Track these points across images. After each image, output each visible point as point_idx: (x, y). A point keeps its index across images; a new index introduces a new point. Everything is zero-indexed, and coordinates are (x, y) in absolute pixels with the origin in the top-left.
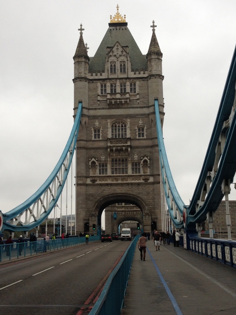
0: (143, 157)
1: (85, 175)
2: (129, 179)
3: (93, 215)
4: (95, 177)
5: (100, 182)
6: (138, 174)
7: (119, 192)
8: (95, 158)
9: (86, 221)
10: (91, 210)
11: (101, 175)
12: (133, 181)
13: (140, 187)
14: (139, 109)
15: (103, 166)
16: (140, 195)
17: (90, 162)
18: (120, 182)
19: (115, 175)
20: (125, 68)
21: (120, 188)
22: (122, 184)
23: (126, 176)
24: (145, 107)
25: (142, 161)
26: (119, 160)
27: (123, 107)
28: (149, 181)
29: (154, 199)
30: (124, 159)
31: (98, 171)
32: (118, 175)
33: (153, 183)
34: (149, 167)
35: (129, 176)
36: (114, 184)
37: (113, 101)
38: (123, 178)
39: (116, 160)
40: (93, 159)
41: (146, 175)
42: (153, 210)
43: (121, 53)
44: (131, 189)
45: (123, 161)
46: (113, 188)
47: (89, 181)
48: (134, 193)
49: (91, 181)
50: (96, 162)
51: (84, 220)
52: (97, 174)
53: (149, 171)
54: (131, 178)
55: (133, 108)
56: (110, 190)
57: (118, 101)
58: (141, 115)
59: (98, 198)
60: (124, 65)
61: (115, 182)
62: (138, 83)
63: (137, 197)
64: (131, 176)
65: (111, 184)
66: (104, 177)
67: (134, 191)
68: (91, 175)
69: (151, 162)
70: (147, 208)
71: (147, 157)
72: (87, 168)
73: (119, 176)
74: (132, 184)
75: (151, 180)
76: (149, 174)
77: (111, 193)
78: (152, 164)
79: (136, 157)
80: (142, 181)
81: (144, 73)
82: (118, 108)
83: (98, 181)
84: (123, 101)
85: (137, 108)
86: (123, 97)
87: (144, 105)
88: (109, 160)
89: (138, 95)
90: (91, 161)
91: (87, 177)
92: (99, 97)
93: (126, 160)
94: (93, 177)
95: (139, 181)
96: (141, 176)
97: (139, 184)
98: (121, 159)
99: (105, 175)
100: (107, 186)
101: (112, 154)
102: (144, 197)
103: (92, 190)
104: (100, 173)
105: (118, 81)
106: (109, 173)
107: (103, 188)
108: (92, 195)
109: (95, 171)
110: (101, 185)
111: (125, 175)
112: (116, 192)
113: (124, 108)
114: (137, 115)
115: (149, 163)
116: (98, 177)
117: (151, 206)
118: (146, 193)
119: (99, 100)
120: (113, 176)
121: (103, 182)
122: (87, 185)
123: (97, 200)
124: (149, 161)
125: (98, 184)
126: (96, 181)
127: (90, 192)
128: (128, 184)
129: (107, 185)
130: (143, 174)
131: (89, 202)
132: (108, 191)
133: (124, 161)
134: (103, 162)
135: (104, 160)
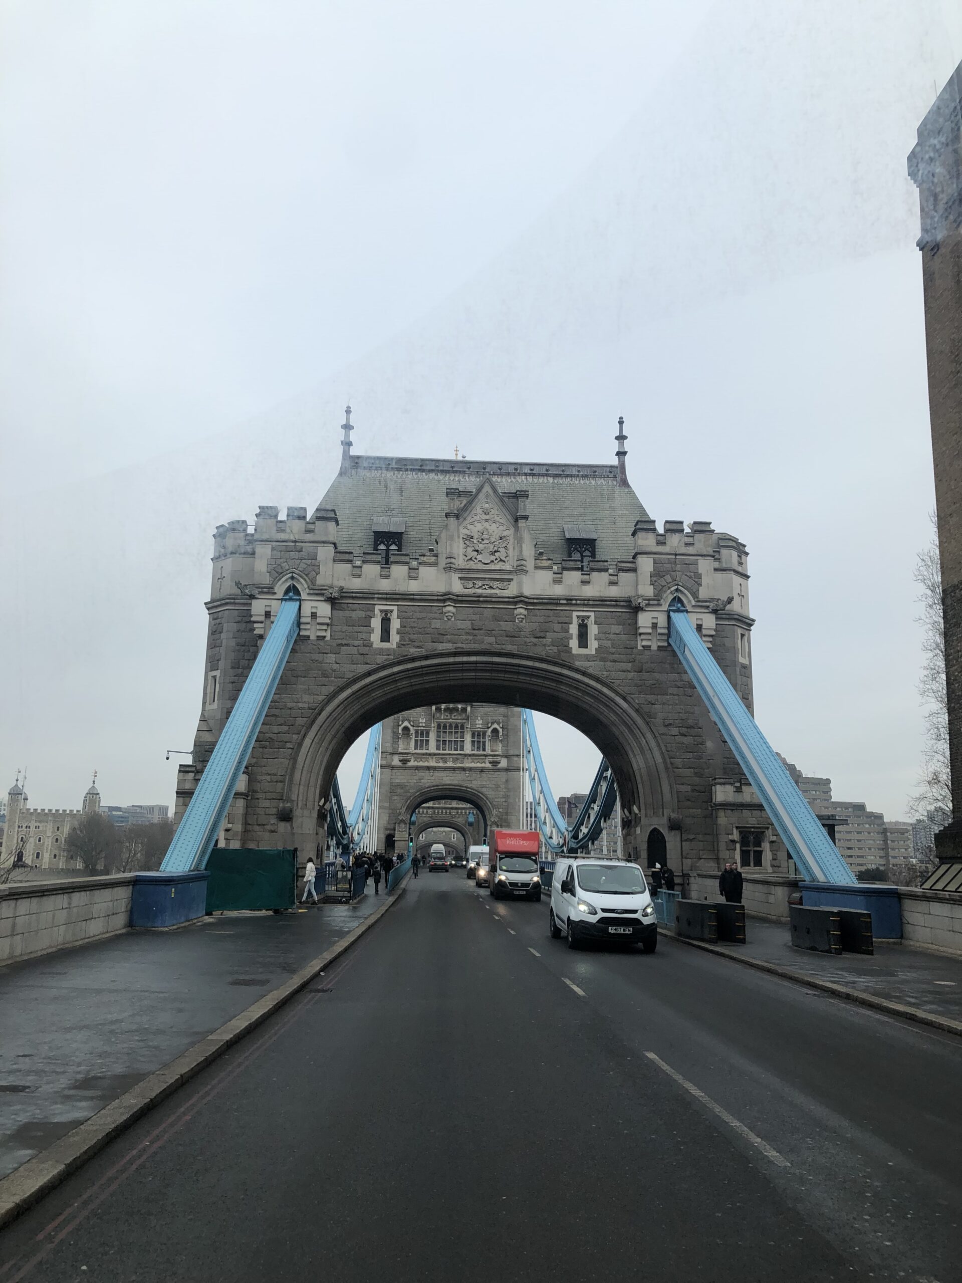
0: (492, 723)
1: (390, 750)
2: (466, 760)
3: (402, 821)
4: (408, 754)
5: (416, 764)
6: (482, 752)
7: (448, 782)
8: (410, 723)
9: (388, 832)
10: (398, 811)
11: (418, 751)
12: (473, 765)
13: (485, 775)
15: (423, 734)
16: (484, 790)
17: (400, 728)
18: (450, 764)
19: (441, 752)
21: (450, 775)
22: (454, 769)
23: (461, 755)
25: (490, 730)
26: (451, 726)
28: (500, 766)
29: (507, 797)
30: (459, 725)
31: (413, 743)
32: (447, 752)
33: (507, 770)
34: (501, 741)
35: (465, 755)
36: (440, 768)
38: (456, 757)
39: (445, 727)
40: (406, 723)
41: (495, 755)
42: (504, 817)
44: (469, 779)
45: (456, 727)
46: (437, 774)
47: (396, 761)
48: (474, 786)
49: (400, 761)
50: (411, 728)
51: (386, 829)
52: (412, 750)
53: (500, 748)
54: (469, 758)
56: (433, 778)
59: (411, 791)
61: (441, 765)
63: (479, 792)
64: (470, 755)
65: (435, 769)
66: (424, 754)
67: (474, 783)
68: (400, 751)
69: (505, 732)
70: (494, 812)
71: (499, 724)
72: (396, 737)
73: (450, 754)
74: (471, 769)
75: (504, 763)
76: (500, 753)
77: (435, 783)
78: (506, 736)
79: (479, 722)
80: (488, 765)
83: (412, 761)
88: (433, 725)
90: (402, 726)
91: (393, 754)
93: (462, 727)
94: (405, 753)
95: (483, 765)
96: (486, 756)
97: (482, 770)
98: (454, 725)
99: (424, 751)
100: (428, 771)
101: (438, 715)
102: (491, 794)
103: (401, 777)
104: (416, 748)
106: (432, 748)
107: (420, 774)
108: (402, 786)
109: (409, 743)
110: (417, 768)
111: (459, 752)
112: (443, 783)
115: (501, 734)
116: (413, 754)
117: (501, 810)
118: (493, 786)
120: (439, 754)
121: (421, 764)
122: (393, 767)
123: (409, 794)
124: (501, 730)
125: (412, 767)
126: (409, 761)
127: (397, 781)
128: (464, 769)
129: (428, 768)
130: (490, 753)
131: (395, 797)
132: (429, 780)
133: (459, 728)
134: (422, 728)
135: (424, 725)
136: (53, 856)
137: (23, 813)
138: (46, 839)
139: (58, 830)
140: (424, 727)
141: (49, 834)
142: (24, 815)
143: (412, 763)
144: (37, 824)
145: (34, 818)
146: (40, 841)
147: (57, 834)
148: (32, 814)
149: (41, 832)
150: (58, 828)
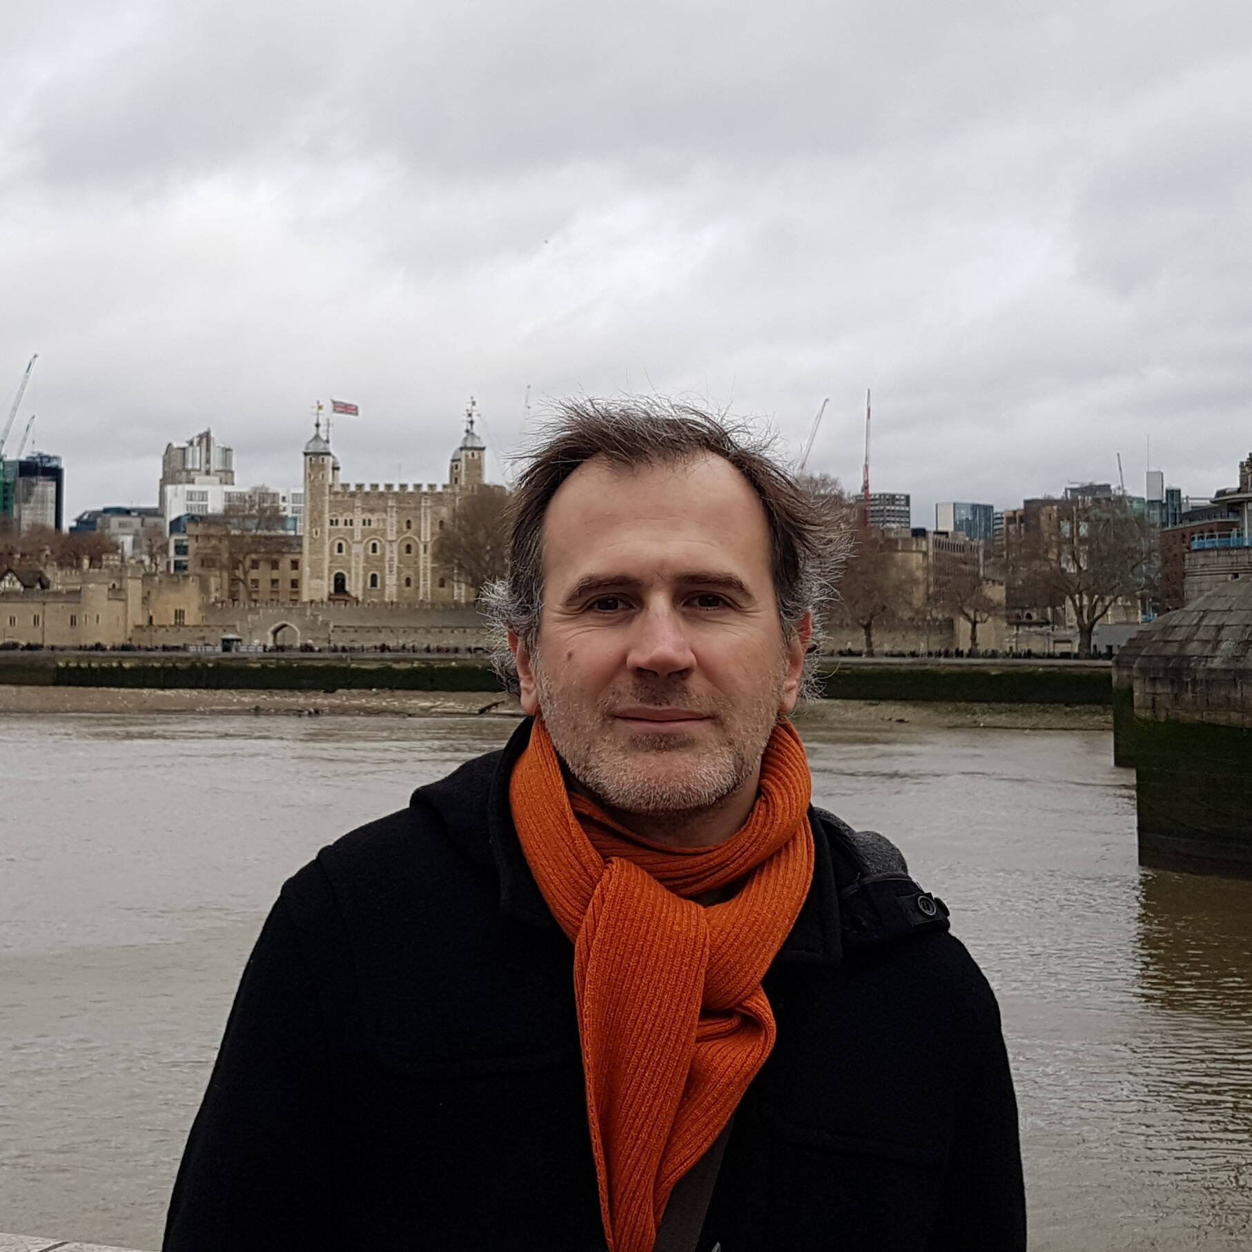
136: (403, 582)
137: (337, 493)
138: (387, 546)
139: (409, 527)
141: (391, 536)
142: (339, 498)
144: (368, 516)
145: (358, 503)
146: (374, 550)
147: (408, 535)
148: (352, 495)
149: (374, 532)
150: (409, 522)
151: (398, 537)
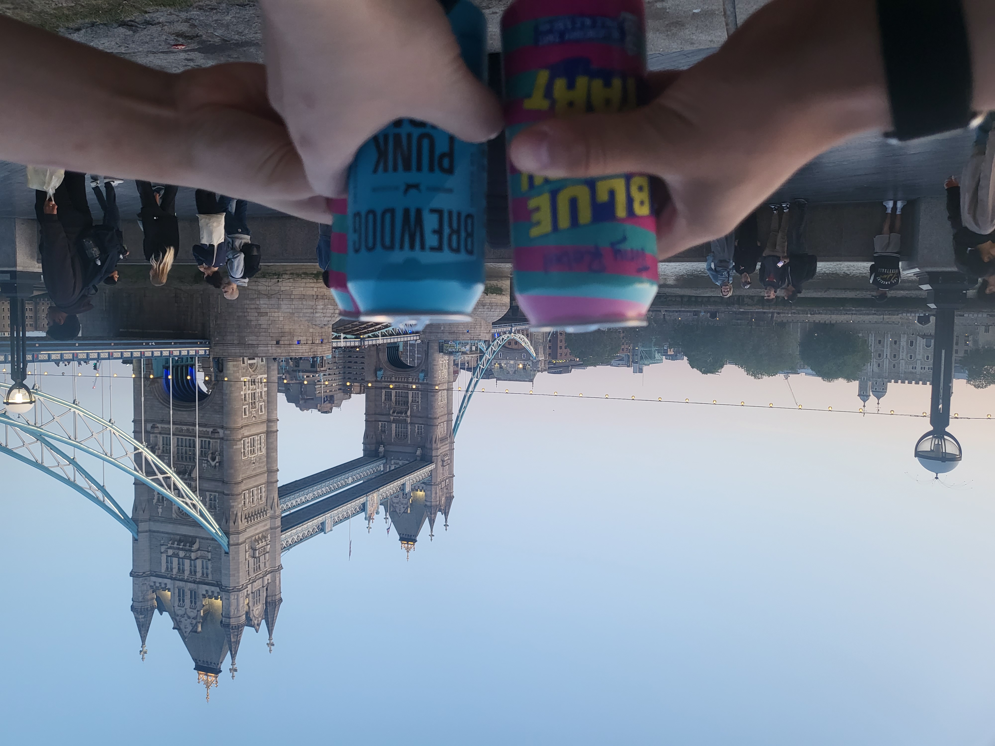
14: (162, 530)
18: (185, 428)
20: (179, 596)
24: (154, 532)
27: (178, 537)
37: (187, 547)
40: (213, 464)
43: (182, 619)
49: (218, 432)
55: (167, 533)
57: (181, 547)
58: (158, 521)
60: (179, 601)
62: (163, 570)
81: (155, 582)
82: (185, 536)
84: (175, 546)
85: (163, 532)
86: (176, 551)
87: (155, 534)
89: (162, 551)
90: (215, 462)
92: (210, 558)
105: (186, 578)
113: (178, 535)
114: (162, 522)
119: (208, 552)
127: (218, 416)
131: (220, 402)
134: (205, 459)
135: (203, 461)
140: (203, 459)
143: (211, 430)
151: (899, 361)
